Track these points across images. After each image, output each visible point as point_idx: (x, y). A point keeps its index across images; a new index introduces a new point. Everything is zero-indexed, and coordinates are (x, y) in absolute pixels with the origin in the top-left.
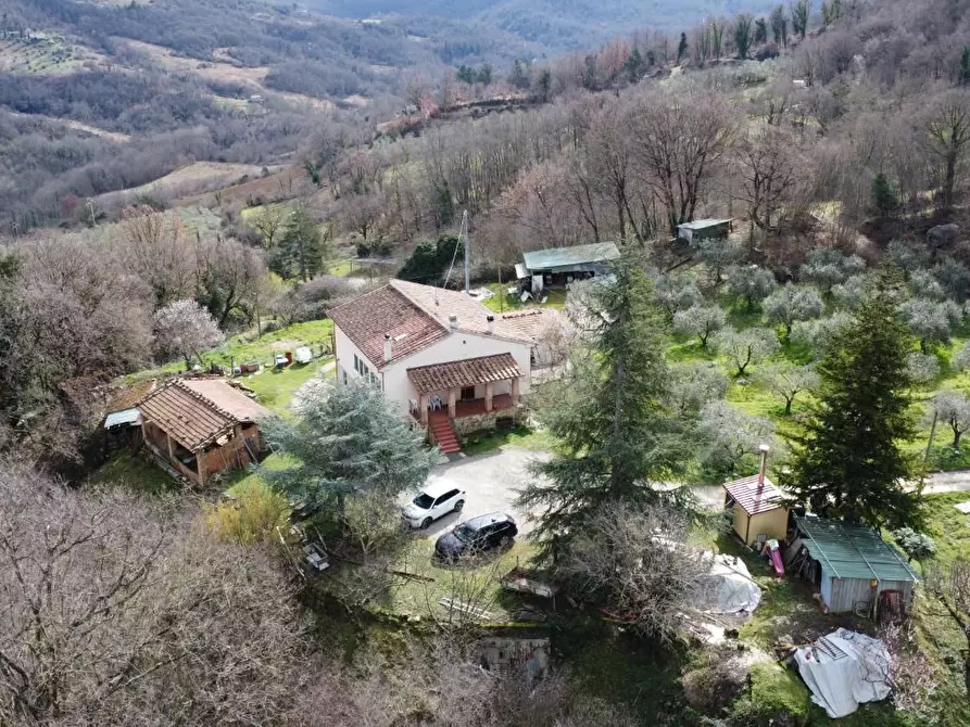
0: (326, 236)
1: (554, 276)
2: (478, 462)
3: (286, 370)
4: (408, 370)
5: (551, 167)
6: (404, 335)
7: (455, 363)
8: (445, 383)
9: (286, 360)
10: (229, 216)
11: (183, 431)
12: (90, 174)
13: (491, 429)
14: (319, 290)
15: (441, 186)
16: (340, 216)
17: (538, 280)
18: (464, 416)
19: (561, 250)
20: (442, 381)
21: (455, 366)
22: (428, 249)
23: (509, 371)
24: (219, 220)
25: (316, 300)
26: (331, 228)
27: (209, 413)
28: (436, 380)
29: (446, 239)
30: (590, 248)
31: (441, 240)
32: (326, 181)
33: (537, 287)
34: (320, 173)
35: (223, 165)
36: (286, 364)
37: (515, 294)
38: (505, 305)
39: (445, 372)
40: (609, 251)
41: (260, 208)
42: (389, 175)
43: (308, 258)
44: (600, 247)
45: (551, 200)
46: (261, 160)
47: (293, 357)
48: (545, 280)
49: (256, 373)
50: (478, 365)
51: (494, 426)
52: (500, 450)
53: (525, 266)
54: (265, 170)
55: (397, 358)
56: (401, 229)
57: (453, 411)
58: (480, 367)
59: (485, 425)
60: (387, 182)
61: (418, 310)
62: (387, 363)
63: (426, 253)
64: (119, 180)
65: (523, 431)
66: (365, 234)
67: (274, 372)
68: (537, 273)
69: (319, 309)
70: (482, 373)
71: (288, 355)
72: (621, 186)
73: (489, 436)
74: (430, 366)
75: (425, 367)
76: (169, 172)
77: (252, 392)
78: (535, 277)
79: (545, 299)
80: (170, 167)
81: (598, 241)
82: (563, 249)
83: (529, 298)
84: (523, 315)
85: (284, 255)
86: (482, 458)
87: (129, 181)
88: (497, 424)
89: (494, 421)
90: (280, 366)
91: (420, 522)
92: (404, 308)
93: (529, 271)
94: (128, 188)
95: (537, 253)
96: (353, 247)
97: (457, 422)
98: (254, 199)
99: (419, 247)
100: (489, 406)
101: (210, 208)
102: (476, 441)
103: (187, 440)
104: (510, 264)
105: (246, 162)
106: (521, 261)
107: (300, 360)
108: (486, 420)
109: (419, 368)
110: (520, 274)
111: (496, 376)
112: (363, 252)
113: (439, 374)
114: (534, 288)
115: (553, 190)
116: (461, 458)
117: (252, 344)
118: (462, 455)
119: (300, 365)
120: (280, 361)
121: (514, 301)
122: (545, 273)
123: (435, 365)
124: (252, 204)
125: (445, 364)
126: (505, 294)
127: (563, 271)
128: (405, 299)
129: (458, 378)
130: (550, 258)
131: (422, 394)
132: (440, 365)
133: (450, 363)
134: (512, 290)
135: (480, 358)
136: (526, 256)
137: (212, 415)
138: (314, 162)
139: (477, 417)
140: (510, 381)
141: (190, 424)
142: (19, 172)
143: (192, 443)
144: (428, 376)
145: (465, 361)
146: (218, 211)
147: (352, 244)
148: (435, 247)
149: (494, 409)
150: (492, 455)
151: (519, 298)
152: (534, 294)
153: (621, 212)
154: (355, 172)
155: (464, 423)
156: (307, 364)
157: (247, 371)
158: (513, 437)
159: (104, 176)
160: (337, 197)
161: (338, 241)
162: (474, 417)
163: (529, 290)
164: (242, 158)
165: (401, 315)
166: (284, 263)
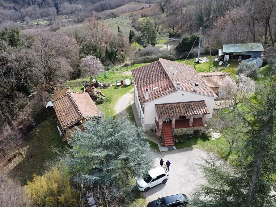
0: (161, 29)
1: (234, 55)
2: (181, 153)
3: (120, 88)
4: (156, 105)
5: (239, 10)
6: (157, 88)
7: (178, 103)
8: (171, 113)
9: (120, 84)
10: (134, 20)
11: (63, 118)
12: (101, 5)
13: (191, 135)
14: (146, 52)
15: (200, 14)
16: (166, 23)
17: (227, 57)
18: (179, 128)
19: (238, 45)
20: (170, 112)
21: (177, 105)
22: (187, 39)
23: (202, 110)
24: (131, 21)
25: (144, 56)
26: (163, 26)
27: (75, 111)
28: (167, 111)
29: (194, 37)
30: (250, 45)
31: (192, 37)
32: (165, 10)
33: (226, 59)
34: (164, 8)
35: (139, 3)
36: (120, 85)
37: (217, 61)
38: (212, 66)
39: (172, 108)
40: (259, 47)
41: (144, 18)
42: (184, 10)
43: (150, 37)
44: (255, 45)
45: (238, 23)
46: (150, 2)
47: (123, 82)
48: (230, 57)
49: (109, 88)
50: (188, 105)
51: (192, 133)
52: (192, 148)
53: (222, 51)
54: (150, 6)
55: (151, 99)
56: (185, 28)
57: (174, 126)
58: (189, 106)
59: (188, 132)
60: (184, 11)
61: (166, 75)
62: (146, 101)
63: (186, 41)
64: (109, 7)
65: (205, 138)
66: (173, 29)
67: (115, 88)
68: (227, 54)
69: (145, 59)
70: (189, 109)
71: (122, 82)
72: (268, 19)
73: (189, 139)
74: (166, 104)
75: (163, 104)
76: (123, 5)
77: (104, 97)
78: (226, 56)
79: (229, 65)
80: (123, 3)
81: (254, 42)
82: (240, 44)
83: (222, 64)
84: (216, 75)
85: (142, 36)
86: (183, 151)
87: (112, 7)
88: (193, 132)
89: (193, 131)
90: (118, 86)
91: (143, 189)
92: (161, 73)
93: (224, 53)
94: (111, 9)
95: (228, 45)
96: (169, 33)
97: (175, 130)
98: (143, 15)
99: (184, 39)
100: (191, 125)
101: (129, 17)
102: (182, 141)
103: (63, 123)
104: (217, 48)
105: (145, 3)
106: (222, 48)
107: (126, 84)
108: (189, 131)
109: (161, 104)
110: (220, 54)
111: (195, 112)
112: (171, 36)
113: (169, 109)
114: (225, 60)
115: (239, 20)
116: (174, 149)
117: (117, 72)
118: (174, 147)
119: (126, 86)
120: (118, 84)
121: (216, 64)
122: (230, 54)
123: (168, 104)
124: (142, 16)
125: (173, 103)
126: (213, 61)
127: (238, 54)
128: (163, 69)
129: (177, 112)
130: (233, 48)
131: (160, 117)
132: (170, 104)
133: (175, 103)
134: (216, 59)
135: (190, 102)
136: (224, 46)
137: (75, 112)
138: (163, 4)
139: (185, 129)
140: (202, 115)
141: (67, 115)
142: (84, 3)
143: (64, 125)
144: (164, 109)
145: (183, 103)
146: (131, 18)
147: (169, 32)
148: (190, 39)
149: (193, 126)
150: (188, 150)
151: (218, 63)
152: (224, 63)
153: (266, 31)
154: (174, 8)
155: (178, 131)
156: (128, 86)
157: (106, 86)
158: (200, 141)
159: (105, 5)
160: (168, 16)
161: (165, 30)
162: (183, 129)
163: (223, 61)
164: (144, 2)
165: (159, 77)
166: (142, 39)
